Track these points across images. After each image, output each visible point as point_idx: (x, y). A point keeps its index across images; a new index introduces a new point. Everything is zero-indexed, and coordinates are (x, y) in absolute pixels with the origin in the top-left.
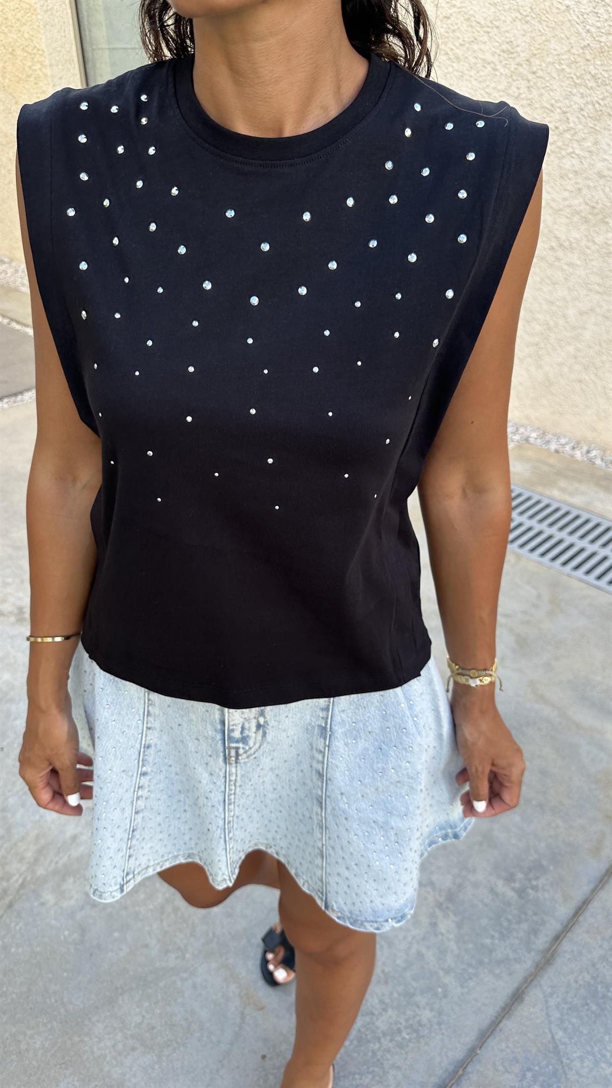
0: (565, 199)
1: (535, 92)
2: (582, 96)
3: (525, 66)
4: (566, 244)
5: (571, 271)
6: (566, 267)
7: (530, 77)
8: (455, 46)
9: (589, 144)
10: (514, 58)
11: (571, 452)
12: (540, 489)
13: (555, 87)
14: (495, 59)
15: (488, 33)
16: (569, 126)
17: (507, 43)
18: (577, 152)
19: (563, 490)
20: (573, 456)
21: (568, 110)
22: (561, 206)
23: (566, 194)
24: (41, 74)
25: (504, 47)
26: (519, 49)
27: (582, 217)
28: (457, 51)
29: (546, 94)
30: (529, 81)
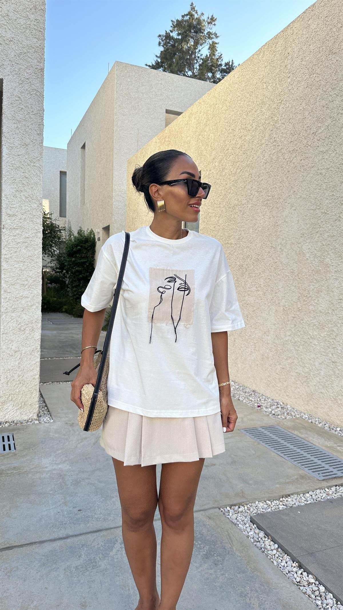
0: (311, 320)
1: (300, 285)
2: (313, 286)
4: (312, 337)
9: (316, 301)
11: (317, 423)
12: (290, 430)
14: (289, 275)
15: (287, 267)
18: (313, 304)
20: (317, 425)
23: (311, 319)
25: (291, 271)
26: (295, 271)
27: (317, 327)
28: (279, 272)
30: (298, 281)
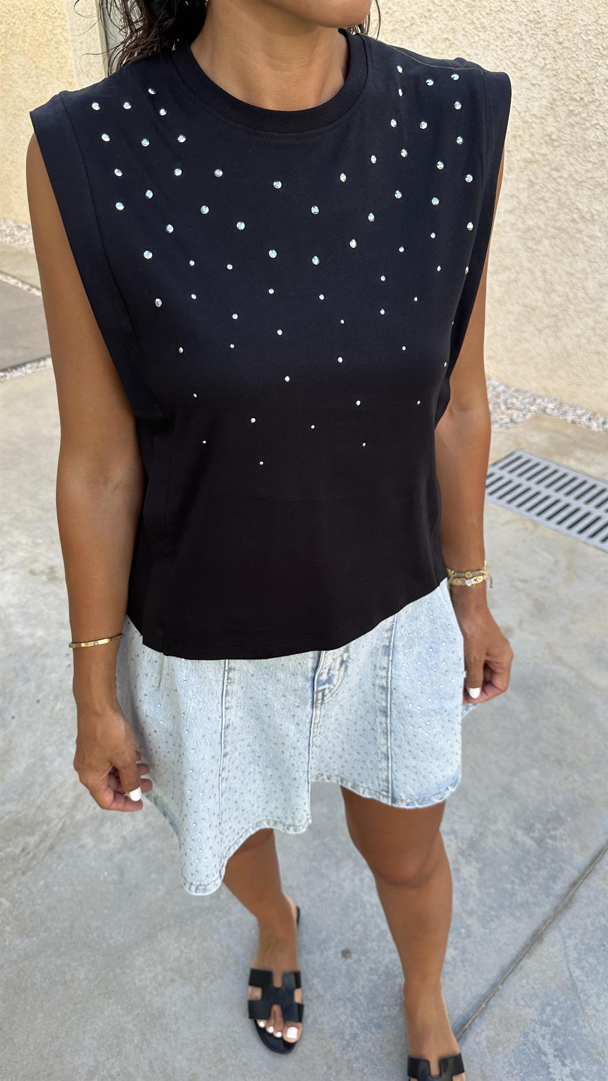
3: (551, 36)
5: (592, 243)
6: (586, 239)
7: (556, 47)
8: (481, 15)
10: (541, 28)
11: (587, 423)
12: (557, 459)
13: (581, 58)
16: (595, 97)
17: (534, 12)
19: (579, 460)
20: (589, 427)
21: (594, 81)
22: (584, 178)
24: (62, 39)
29: (573, 66)
